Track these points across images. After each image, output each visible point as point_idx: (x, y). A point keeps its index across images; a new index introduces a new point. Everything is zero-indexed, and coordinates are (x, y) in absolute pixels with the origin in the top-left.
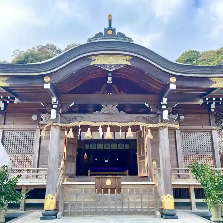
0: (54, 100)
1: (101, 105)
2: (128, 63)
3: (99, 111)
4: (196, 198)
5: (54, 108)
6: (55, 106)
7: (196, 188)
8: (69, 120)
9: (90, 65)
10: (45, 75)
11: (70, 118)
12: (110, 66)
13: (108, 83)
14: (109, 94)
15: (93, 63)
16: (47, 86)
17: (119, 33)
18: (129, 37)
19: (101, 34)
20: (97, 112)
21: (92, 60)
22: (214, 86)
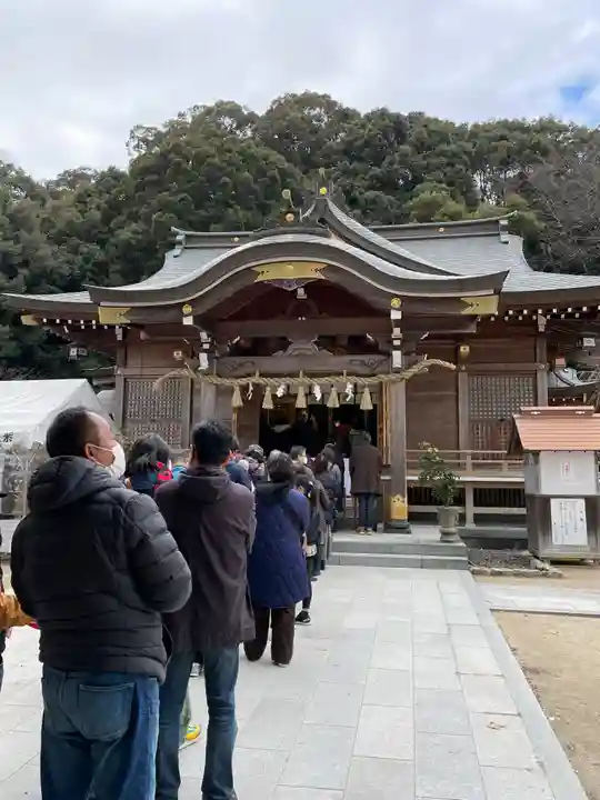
0: (204, 335)
1: (287, 338)
2: (319, 276)
3: (284, 349)
4: (476, 504)
5: (205, 351)
6: (206, 346)
7: (478, 486)
8: (231, 368)
9: (256, 281)
10: (184, 303)
11: (233, 365)
12: (289, 281)
13: (298, 297)
14: (300, 319)
15: (260, 278)
16: (188, 321)
20: (280, 353)
21: (259, 273)
22: (468, 311)
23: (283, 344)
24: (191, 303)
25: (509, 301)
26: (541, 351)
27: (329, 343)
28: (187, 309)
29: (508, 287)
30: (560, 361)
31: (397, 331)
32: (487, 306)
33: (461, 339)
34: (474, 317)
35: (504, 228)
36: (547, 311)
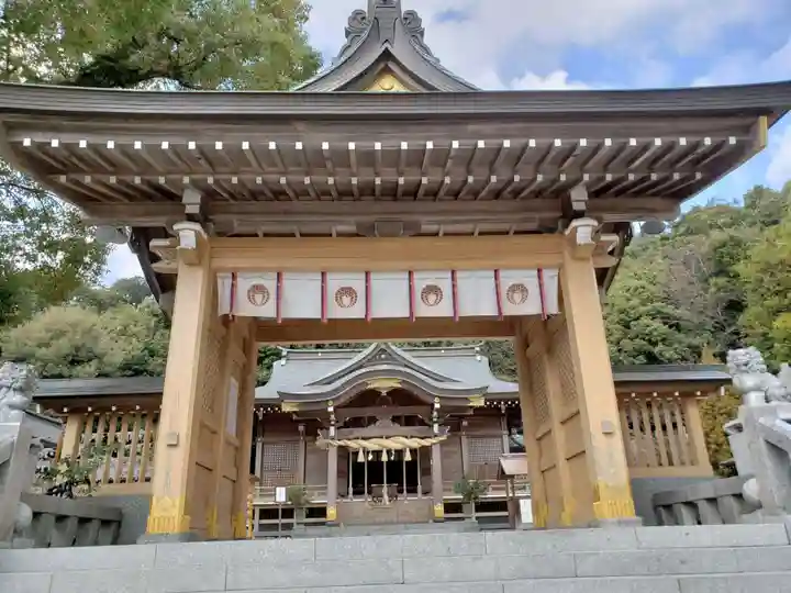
0: (332, 417)
5: (333, 426)
6: (333, 423)
16: (330, 409)
21: (368, 385)
22: (471, 404)
23: (372, 420)
24: (333, 400)
25: (490, 398)
26: (504, 423)
27: (395, 419)
28: (331, 403)
29: (489, 391)
30: (514, 430)
31: (435, 414)
32: (480, 403)
33: (462, 417)
34: (471, 407)
35: (477, 352)
36: (506, 403)
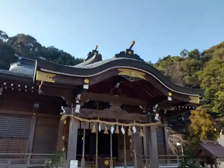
0: (79, 96)
1: (109, 103)
2: (143, 78)
3: (108, 108)
6: (78, 102)
8: (86, 114)
9: (119, 74)
11: (87, 113)
12: (132, 78)
13: (115, 87)
14: (116, 96)
15: (120, 74)
16: (86, 87)
17: (136, 55)
18: (142, 59)
19: (124, 52)
20: (107, 109)
21: (120, 72)
22: (191, 101)
24: (89, 78)
28: (86, 81)
31: (156, 106)
